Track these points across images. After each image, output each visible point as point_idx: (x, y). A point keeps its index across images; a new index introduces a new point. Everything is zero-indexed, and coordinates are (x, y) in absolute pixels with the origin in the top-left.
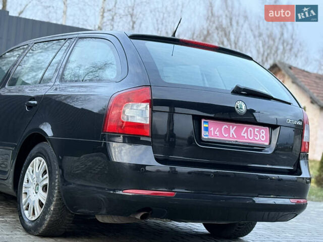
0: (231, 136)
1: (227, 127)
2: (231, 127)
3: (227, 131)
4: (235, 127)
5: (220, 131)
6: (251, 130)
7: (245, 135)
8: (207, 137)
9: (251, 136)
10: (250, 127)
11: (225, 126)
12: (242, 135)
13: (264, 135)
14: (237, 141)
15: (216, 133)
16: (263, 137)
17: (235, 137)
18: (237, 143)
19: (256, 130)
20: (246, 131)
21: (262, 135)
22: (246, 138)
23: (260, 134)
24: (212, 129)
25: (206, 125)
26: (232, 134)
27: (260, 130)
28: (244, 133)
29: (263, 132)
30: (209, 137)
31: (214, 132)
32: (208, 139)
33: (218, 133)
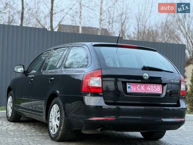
0: (142, 90)
1: (140, 86)
2: (142, 86)
3: (140, 88)
4: (144, 86)
5: (136, 88)
6: (152, 87)
7: (149, 89)
9: (152, 89)
10: (151, 85)
12: (148, 89)
13: (159, 88)
14: (145, 92)
15: (134, 89)
16: (158, 89)
17: (144, 90)
18: (145, 93)
19: (155, 86)
20: (150, 87)
21: (158, 88)
22: (150, 90)
23: (157, 88)
24: (132, 87)
25: (129, 86)
26: (143, 89)
28: (149, 88)
29: (158, 87)
32: (130, 92)
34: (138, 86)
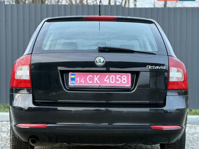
0: (95, 83)
1: (92, 76)
2: (95, 76)
3: (92, 79)
4: (99, 76)
5: (85, 80)
6: (112, 77)
7: (108, 81)
8: (73, 85)
9: (112, 81)
10: (112, 75)
12: (105, 80)
13: (125, 79)
15: (81, 81)
16: (124, 81)
17: (99, 83)
18: (100, 87)
19: (118, 76)
20: (109, 78)
21: (123, 79)
22: (108, 83)
23: (121, 79)
24: (78, 79)
25: (73, 77)
26: (96, 80)
28: (107, 80)
29: (124, 77)
30: (76, 85)
32: (74, 86)
33: (83, 82)
34: (89, 76)
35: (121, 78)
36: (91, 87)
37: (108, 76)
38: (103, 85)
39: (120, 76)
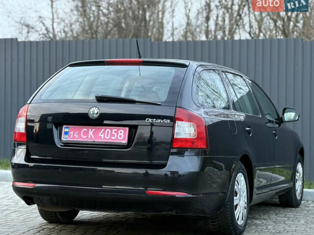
0: (89, 137)
1: (86, 130)
2: (90, 130)
3: (86, 133)
4: (94, 130)
5: (79, 134)
6: (108, 132)
7: (103, 136)
8: (66, 140)
9: (107, 136)
10: (107, 129)
11: (85, 129)
12: (100, 135)
13: (122, 134)
14: (94, 141)
15: (75, 136)
16: (121, 136)
17: (93, 138)
18: (93, 143)
19: (114, 130)
20: (104, 132)
21: (120, 134)
22: (103, 138)
23: (118, 134)
24: (72, 133)
25: (67, 130)
26: (91, 135)
27: (118, 131)
28: (102, 134)
29: (121, 132)
30: (68, 139)
31: (73, 135)
32: (67, 141)
33: (77, 136)
34: (83, 130)
35: (117, 132)
36: (84, 143)
37: (103, 130)
38: (98, 141)
39: (116, 130)
